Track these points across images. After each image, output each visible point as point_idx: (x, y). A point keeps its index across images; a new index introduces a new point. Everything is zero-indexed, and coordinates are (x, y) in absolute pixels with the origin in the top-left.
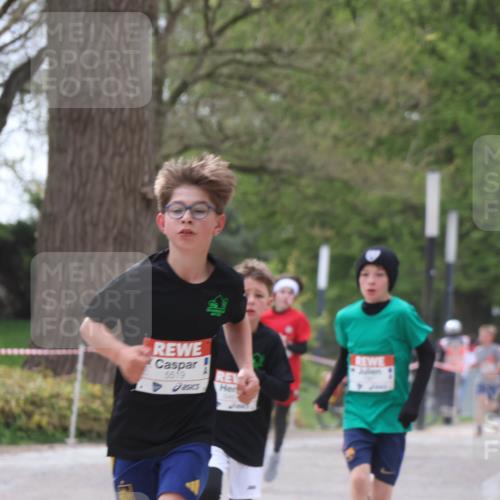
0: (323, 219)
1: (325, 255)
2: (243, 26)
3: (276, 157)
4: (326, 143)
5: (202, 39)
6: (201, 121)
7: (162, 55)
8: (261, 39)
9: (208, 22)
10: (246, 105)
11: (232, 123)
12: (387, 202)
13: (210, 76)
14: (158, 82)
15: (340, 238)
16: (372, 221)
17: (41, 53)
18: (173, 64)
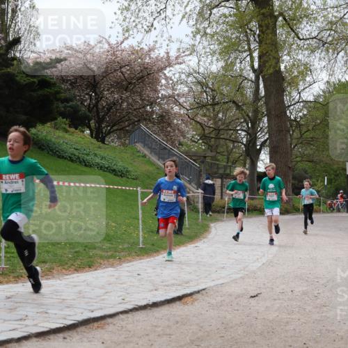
0: (326, 171)
1: (326, 178)
2: (307, 133)
3: (315, 159)
4: (325, 156)
5: (299, 136)
6: (300, 152)
7: (292, 139)
8: (311, 136)
9: (301, 133)
10: (309, 149)
11: (306, 152)
12: (339, 168)
13: (301, 143)
14: (291, 144)
15: (329, 175)
16: (336, 171)
17: (267, 139)
18: (294, 141)
